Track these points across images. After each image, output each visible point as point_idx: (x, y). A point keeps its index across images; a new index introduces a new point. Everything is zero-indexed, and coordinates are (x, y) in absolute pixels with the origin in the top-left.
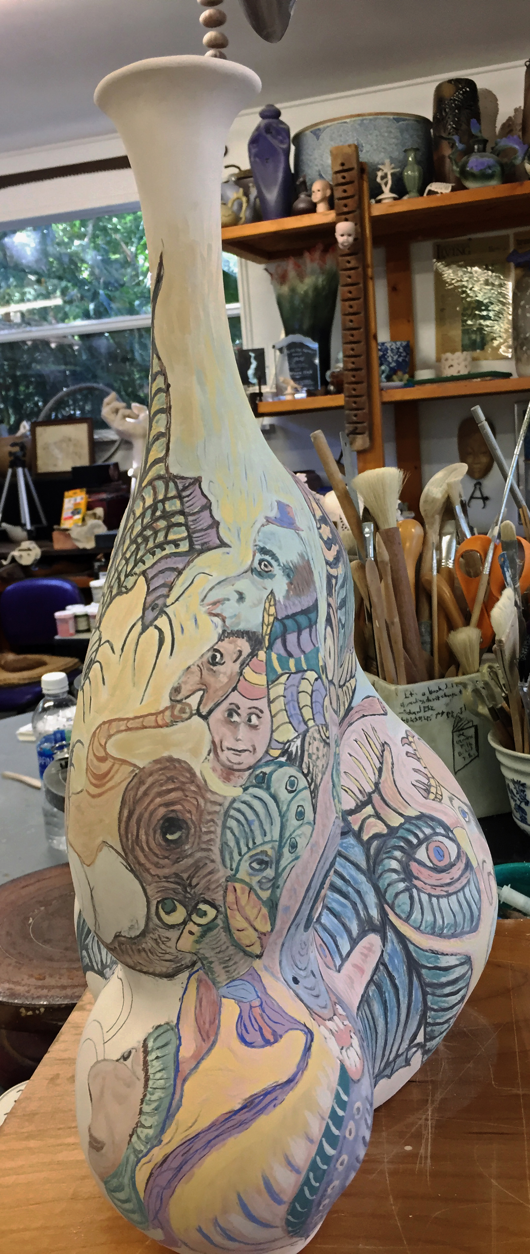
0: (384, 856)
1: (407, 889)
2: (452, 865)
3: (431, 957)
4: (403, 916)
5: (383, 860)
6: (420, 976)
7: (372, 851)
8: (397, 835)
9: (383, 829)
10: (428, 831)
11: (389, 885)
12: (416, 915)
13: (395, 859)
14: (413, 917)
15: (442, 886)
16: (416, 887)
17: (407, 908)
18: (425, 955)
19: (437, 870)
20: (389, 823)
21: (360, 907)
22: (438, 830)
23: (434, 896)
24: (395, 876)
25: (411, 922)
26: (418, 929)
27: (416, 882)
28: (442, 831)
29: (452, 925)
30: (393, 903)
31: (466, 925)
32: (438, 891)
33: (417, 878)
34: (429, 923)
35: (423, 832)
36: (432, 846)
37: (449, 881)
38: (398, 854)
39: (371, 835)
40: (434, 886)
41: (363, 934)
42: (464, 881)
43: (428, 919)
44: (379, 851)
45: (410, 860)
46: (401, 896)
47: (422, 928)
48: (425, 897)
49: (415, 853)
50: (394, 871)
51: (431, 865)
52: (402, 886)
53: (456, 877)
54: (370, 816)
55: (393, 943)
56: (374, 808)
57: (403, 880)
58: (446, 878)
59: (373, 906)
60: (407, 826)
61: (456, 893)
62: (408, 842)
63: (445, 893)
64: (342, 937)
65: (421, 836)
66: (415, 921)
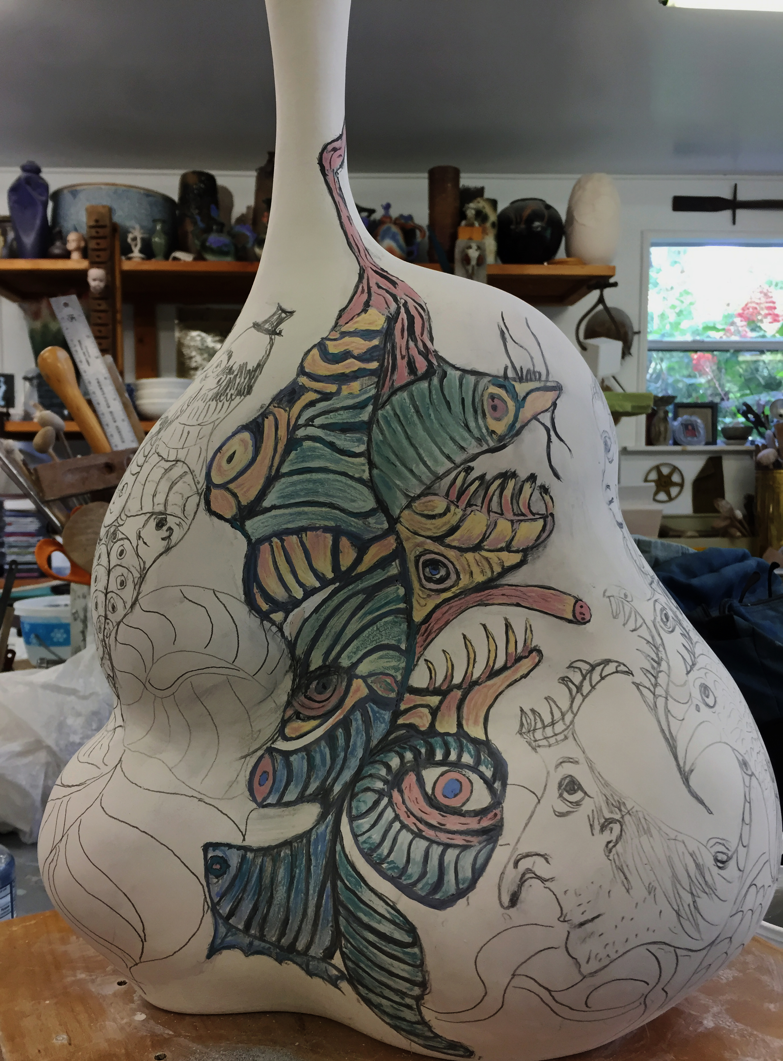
0: (397, 749)
1: (381, 794)
2: (457, 812)
3: (352, 876)
4: (354, 812)
5: (390, 751)
6: (334, 887)
7: (392, 736)
8: (429, 740)
9: (424, 726)
10: (467, 759)
11: (371, 776)
12: (365, 823)
13: (402, 757)
14: (360, 821)
15: (420, 820)
16: (391, 797)
17: (364, 808)
18: (347, 869)
19: (431, 801)
20: (437, 725)
21: (333, 775)
22: (482, 768)
23: (401, 822)
24: (383, 772)
25: (355, 824)
26: (355, 836)
27: (395, 794)
28: (489, 773)
29: (397, 868)
30: (357, 794)
31: (420, 885)
32: (409, 822)
33: (401, 792)
34: (371, 841)
35: (460, 756)
36: (454, 775)
37: (435, 823)
38: (409, 756)
39: (408, 722)
40: (410, 813)
41: (312, 799)
42: (459, 840)
43: (373, 837)
44: (397, 740)
45: (413, 771)
46: (369, 794)
47: (361, 839)
48: (389, 814)
49: (425, 768)
50: (388, 768)
51: (429, 791)
52: (379, 785)
53: (449, 826)
54: (427, 706)
55: (327, 827)
56: (441, 702)
57: (386, 782)
58: (434, 817)
59: (343, 782)
60: (450, 739)
61: (432, 842)
62: (431, 752)
63: (416, 830)
64: (296, 787)
65: (453, 757)
66: (358, 827)
